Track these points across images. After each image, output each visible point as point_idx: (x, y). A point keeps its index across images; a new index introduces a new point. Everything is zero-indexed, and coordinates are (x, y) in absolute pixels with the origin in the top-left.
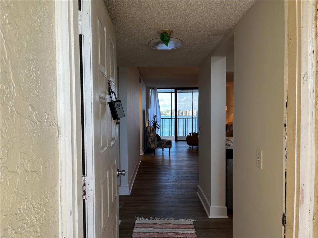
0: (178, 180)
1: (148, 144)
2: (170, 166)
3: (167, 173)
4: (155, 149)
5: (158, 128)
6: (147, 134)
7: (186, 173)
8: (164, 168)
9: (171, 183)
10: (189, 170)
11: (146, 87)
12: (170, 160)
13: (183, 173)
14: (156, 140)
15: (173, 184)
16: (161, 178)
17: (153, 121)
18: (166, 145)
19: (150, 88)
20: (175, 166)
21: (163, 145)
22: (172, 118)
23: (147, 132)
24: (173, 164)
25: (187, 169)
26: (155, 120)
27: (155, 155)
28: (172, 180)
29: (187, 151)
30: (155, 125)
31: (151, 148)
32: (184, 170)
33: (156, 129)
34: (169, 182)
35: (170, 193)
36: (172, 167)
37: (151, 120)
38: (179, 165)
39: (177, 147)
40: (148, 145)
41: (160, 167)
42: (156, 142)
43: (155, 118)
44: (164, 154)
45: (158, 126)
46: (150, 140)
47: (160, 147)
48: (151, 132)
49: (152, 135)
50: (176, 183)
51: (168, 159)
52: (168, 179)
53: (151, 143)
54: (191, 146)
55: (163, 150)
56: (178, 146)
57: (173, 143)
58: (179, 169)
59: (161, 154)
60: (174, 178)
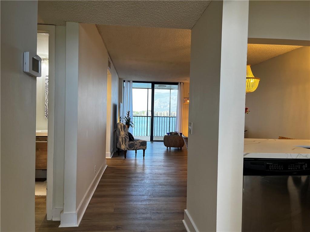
0: (154, 197)
1: (117, 144)
2: (143, 173)
3: (140, 184)
4: (126, 151)
5: (131, 126)
6: (118, 132)
7: (165, 185)
8: (135, 177)
9: (144, 203)
10: (167, 181)
11: (120, 79)
12: (144, 165)
13: (161, 185)
14: (128, 140)
15: (147, 204)
16: (129, 193)
17: (126, 118)
18: (140, 146)
19: (124, 81)
20: (150, 173)
21: (136, 146)
22: (147, 116)
23: (117, 129)
24: (147, 171)
25: (166, 178)
26: (128, 117)
27: (125, 158)
28: (145, 197)
29: (164, 154)
30: (128, 123)
31: (121, 149)
32: (163, 179)
33: (128, 127)
34: (141, 201)
35: (143, 222)
36: (147, 176)
37: (124, 117)
38: (155, 173)
39: (152, 149)
40: (118, 146)
41: (131, 176)
42: (127, 143)
43: (128, 114)
44: (137, 157)
45: (131, 124)
46: (120, 140)
47: (133, 149)
48: (122, 130)
49: (123, 133)
50: (151, 203)
51: (141, 163)
52: (141, 195)
53: (121, 143)
54: (169, 148)
55: (136, 152)
56: (154, 147)
57: (149, 144)
58: (155, 178)
59: (133, 157)
60: (149, 194)
